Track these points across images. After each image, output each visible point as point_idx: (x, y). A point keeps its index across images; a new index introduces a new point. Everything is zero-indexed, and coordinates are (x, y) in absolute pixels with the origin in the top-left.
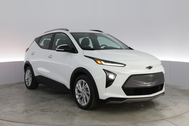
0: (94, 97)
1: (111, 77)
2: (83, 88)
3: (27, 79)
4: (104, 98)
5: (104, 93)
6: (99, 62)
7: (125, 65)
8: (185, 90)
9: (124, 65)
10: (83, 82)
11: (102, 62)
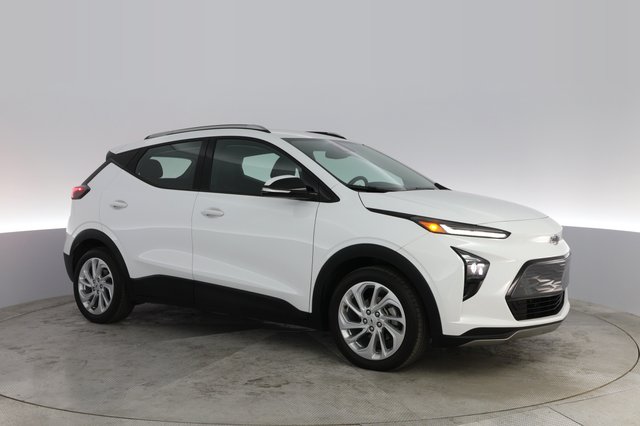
0: (420, 330)
1: (476, 269)
2: (373, 307)
3: (88, 290)
4: (458, 332)
5: (458, 317)
6: (433, 227)
7: (508, 234)
8: (608, 316)
9: (504, 235)
10: (376, 288)
11: (444, 227)
